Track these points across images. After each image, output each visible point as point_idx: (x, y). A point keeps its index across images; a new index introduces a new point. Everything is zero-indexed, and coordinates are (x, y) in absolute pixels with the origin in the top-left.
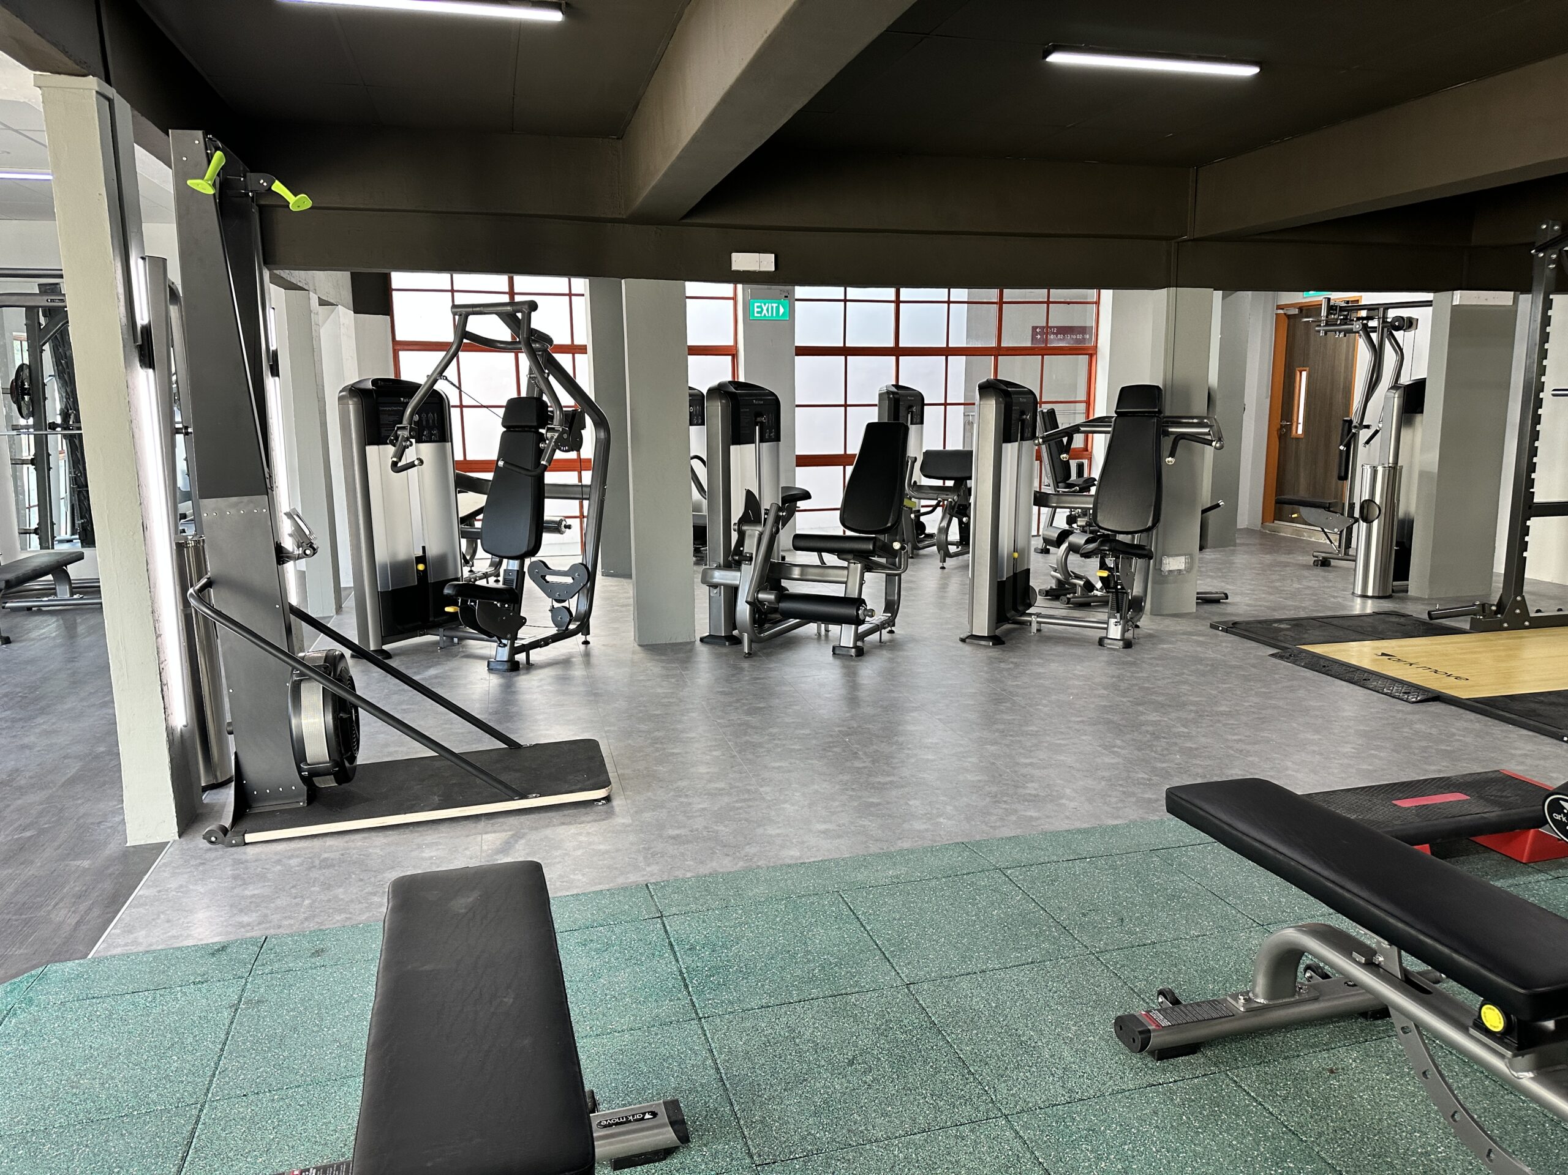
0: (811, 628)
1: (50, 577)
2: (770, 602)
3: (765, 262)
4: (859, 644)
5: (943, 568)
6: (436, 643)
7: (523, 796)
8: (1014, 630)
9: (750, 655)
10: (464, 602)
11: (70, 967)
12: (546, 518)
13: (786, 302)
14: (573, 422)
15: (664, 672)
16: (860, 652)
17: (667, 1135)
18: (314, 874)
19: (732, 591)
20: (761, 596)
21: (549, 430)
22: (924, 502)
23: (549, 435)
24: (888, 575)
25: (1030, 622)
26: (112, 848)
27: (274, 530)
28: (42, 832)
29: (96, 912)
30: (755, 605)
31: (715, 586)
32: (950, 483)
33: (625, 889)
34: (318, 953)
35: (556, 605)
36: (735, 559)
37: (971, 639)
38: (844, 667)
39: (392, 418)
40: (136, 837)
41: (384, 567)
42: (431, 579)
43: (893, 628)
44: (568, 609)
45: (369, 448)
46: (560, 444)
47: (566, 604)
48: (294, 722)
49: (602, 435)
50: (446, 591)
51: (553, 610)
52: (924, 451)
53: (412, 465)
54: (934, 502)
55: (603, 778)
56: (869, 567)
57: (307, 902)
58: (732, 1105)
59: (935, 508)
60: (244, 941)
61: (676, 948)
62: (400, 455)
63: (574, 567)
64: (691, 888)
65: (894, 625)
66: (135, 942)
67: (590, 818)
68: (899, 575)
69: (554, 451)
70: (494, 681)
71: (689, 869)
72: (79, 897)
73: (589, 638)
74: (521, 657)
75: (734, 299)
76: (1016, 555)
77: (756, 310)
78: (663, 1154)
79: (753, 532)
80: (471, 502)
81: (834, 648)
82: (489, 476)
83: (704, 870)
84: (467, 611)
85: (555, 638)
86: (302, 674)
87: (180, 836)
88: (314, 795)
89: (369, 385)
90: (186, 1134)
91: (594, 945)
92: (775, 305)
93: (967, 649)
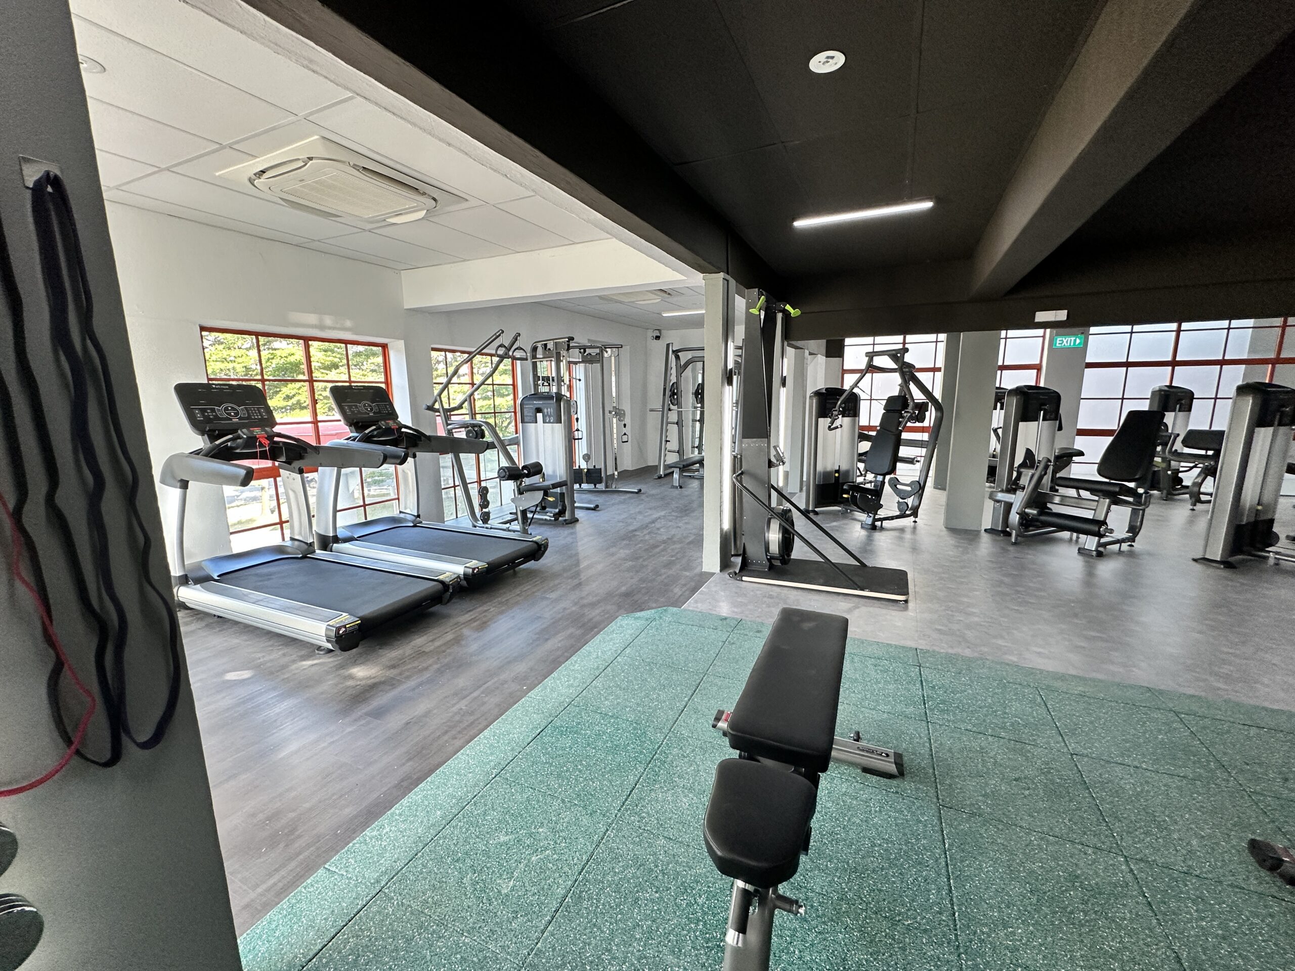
0: (1066, 534)
1: (698, 465)
2: (1033, 515)
3: (1062, 315)
4: (1101, 549)
5: (1193, 510)
6: (839, 511)
7: (862, 589)
8: (1247, 561)
9: (1015, 544)
10: (853, 493)
11: (675, 609)
12: (900, 455)
13: (1083, 336)
14: (922, 407)
15: (957, 544)
16: (1100, 555)
17: (892, 768)
18: (765, 599)
19: (1009, 506)
20: (1027, 510)
21: (906, 412)
22: (1183, 464)
23: (905, 415)
24: (1133, 509)
25: (1267, 558)
26: (697, 571)
27: (769, 453)
28: (677, 559)
29: (687, 592)
30: (1023, 515)
31: (998, 501)
32: (1210, 453)
33: (903, 647)
34: (759, 632)
35: (901, 500)
36: (1013, 487)
37: (1204, 561)
38: (1086, 562)
39: (832, 406)
40: (705, 568)
41: (820, 473)
42: (841, 481)
43: (1133, 544)
44: (907, 504)
45: (820, 420)
46: (911, 419)
47: (906, 501)
48: (766, 534)
49: (939, 414)
50: (845, 487)
51: (899, 502)
52: (1189, 429)
53: (837, 428)
54: (1192, 465)
55: (905, 590)
56: (1117, 502)
57: (760, 610)
58: (934, 769)
59: (1191, 468)
60: (733, 618)
61: (924, 684)
62: (832, 423)
63: (912, 482)
64: (941, 658)
65: (1134, 541)
66: (697, 607)
67: (894, 608)
68: (1144, 510)
69: (906, 423)
70: (863, 533)
71: (943, 648)
72: (685, 585)
73: (917, 520)
74: (878, 524)
75: (1044, 337)
76: (1260, 508)
77: (1058, 342)
78: (889, 776)
79: (1027, 474)
80: (865, 446)
81: (1079, 549)
82: (873, 433)
83: (950, 651)
84: (854, 497)
85: (897, 517)
86: (771, 515)
87: (721, 571)
88: (772, 567)
89: (824, 391)
90: (697, 683)
91: (880, 668)
92: (1073, 339)
93: (1198, 567)
